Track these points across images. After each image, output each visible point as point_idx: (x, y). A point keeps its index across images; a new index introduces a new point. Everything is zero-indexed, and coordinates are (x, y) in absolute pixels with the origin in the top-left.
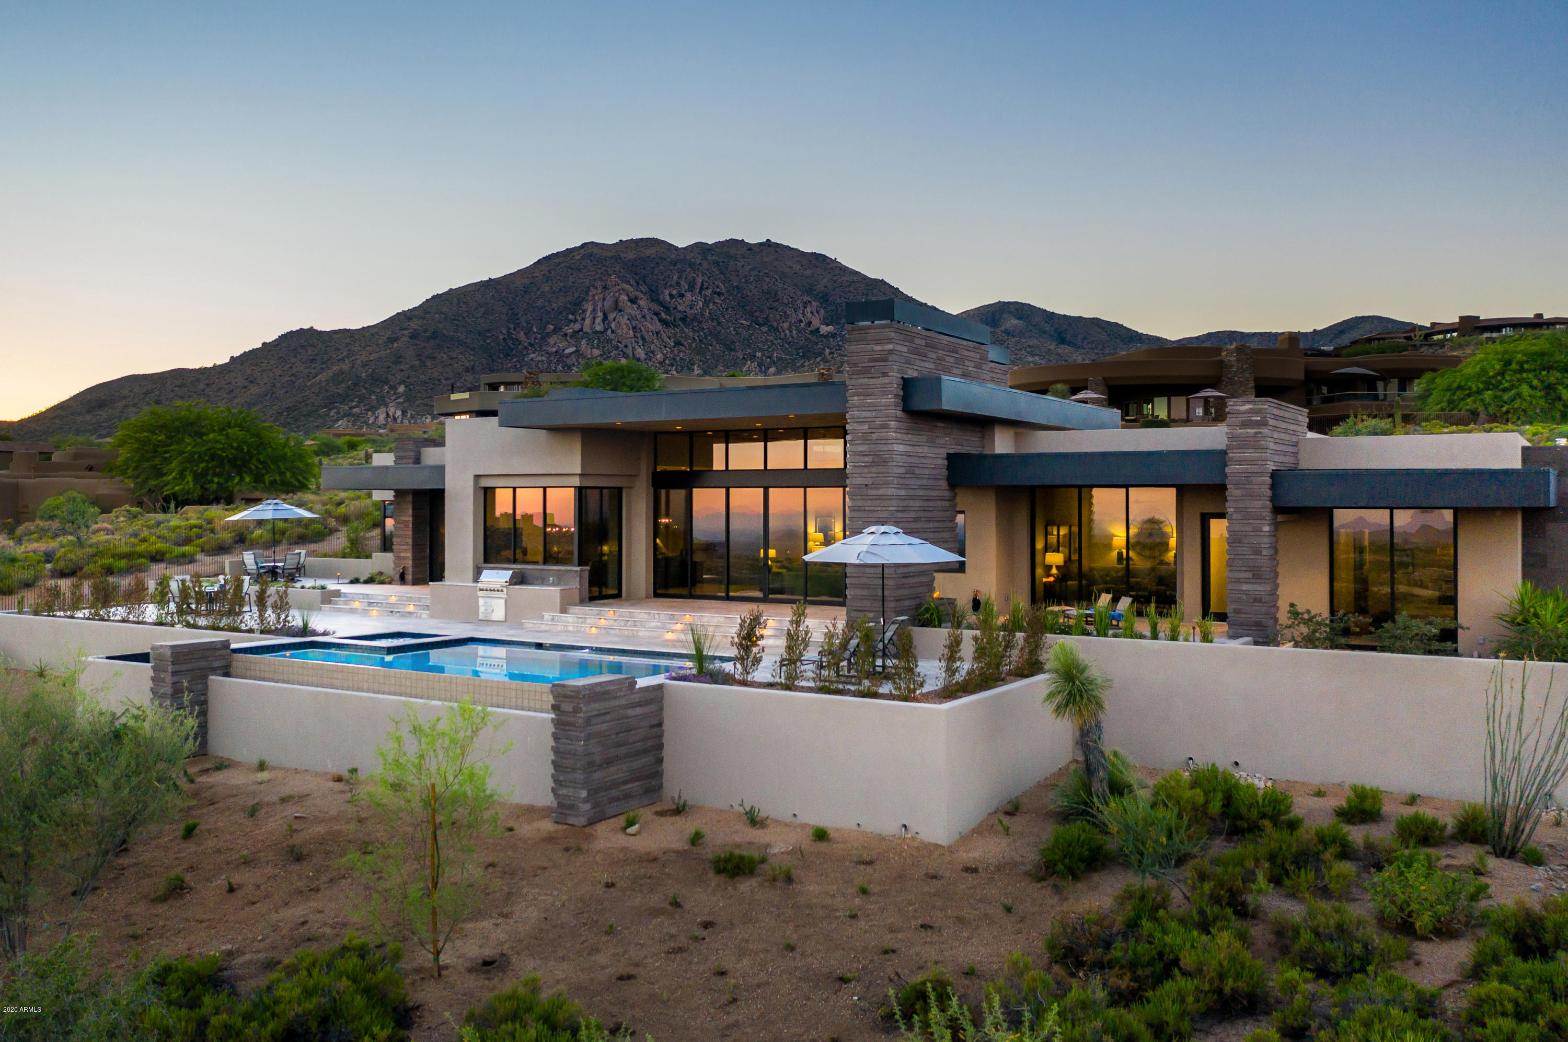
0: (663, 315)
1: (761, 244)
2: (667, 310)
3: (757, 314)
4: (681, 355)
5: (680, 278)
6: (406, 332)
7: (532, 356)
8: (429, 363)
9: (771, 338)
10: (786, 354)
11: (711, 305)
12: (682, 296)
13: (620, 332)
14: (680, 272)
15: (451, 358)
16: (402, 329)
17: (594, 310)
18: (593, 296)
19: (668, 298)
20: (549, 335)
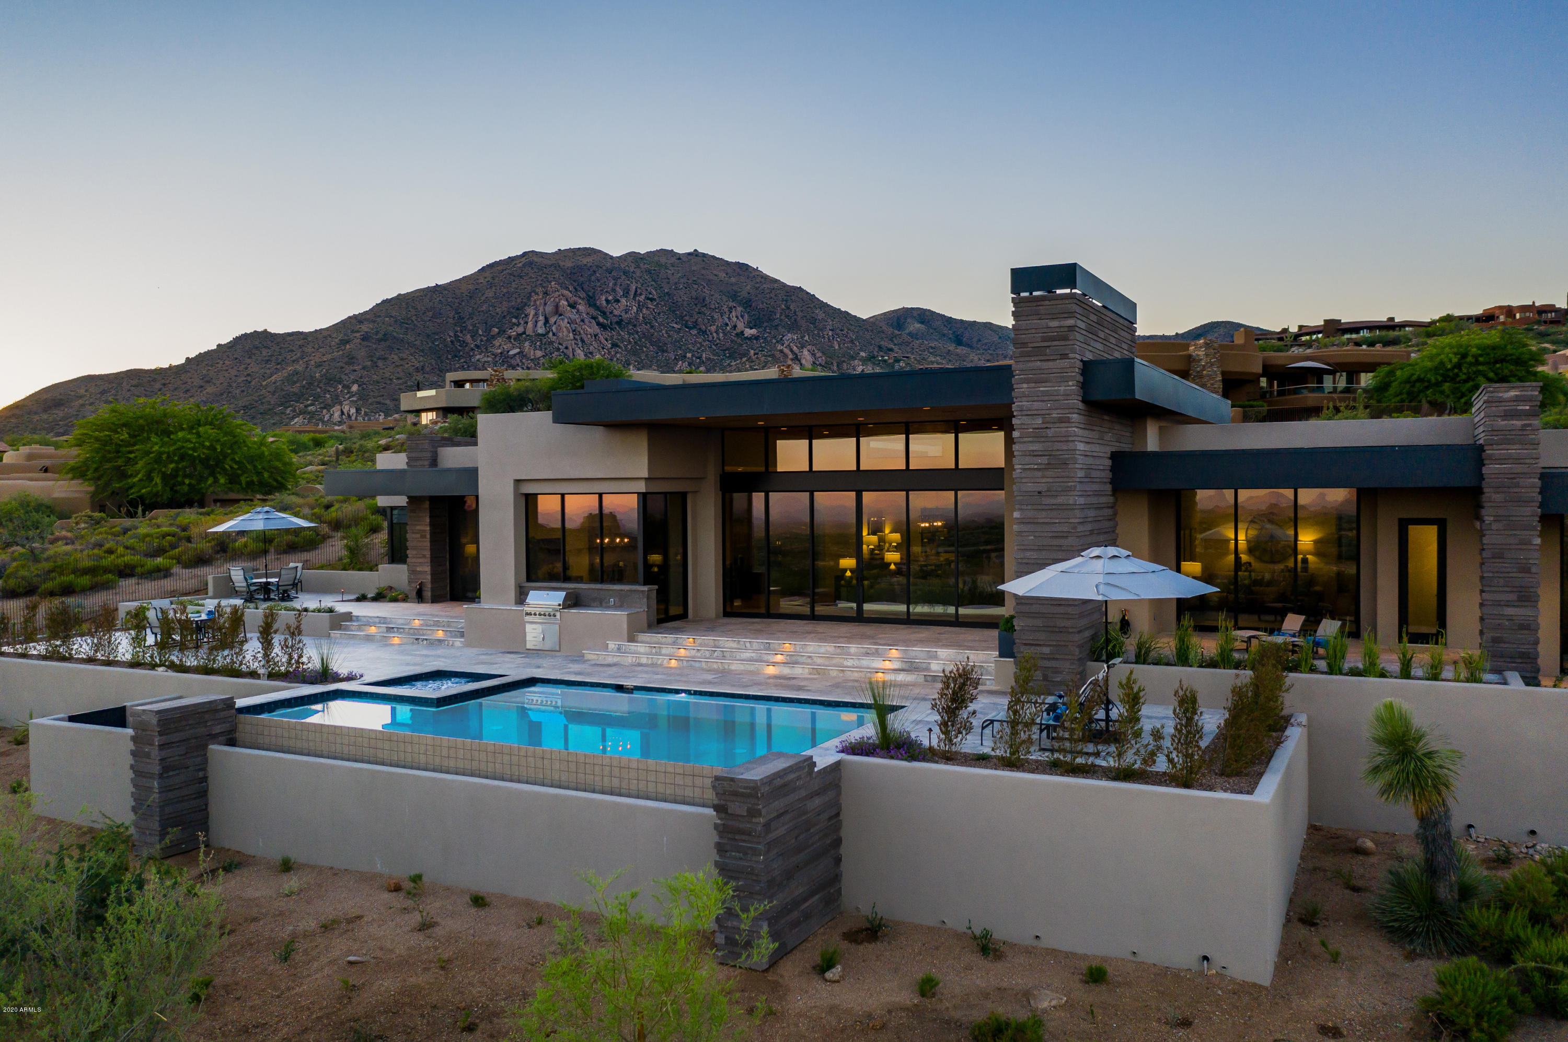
0: (601, 320)
1: (689, 254)
2: (604, 314)
3: (687, 318)
4: (618, 355)
5: (615, 284)
6: (358, 335)
7: (478, 357)
8: (380, 363)
9: (700, 340)
10: (714, 355)
11: (644, 311)
12: (618, 301)
13: (560, 334)
14: (616, 279)
15: (402, 359)
16: (353, 332)
17: (536, 314)
18: (535, 301)
19: (604, 303)
20: (494, 337)
